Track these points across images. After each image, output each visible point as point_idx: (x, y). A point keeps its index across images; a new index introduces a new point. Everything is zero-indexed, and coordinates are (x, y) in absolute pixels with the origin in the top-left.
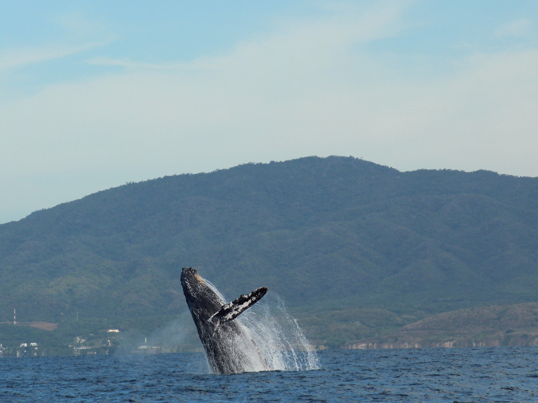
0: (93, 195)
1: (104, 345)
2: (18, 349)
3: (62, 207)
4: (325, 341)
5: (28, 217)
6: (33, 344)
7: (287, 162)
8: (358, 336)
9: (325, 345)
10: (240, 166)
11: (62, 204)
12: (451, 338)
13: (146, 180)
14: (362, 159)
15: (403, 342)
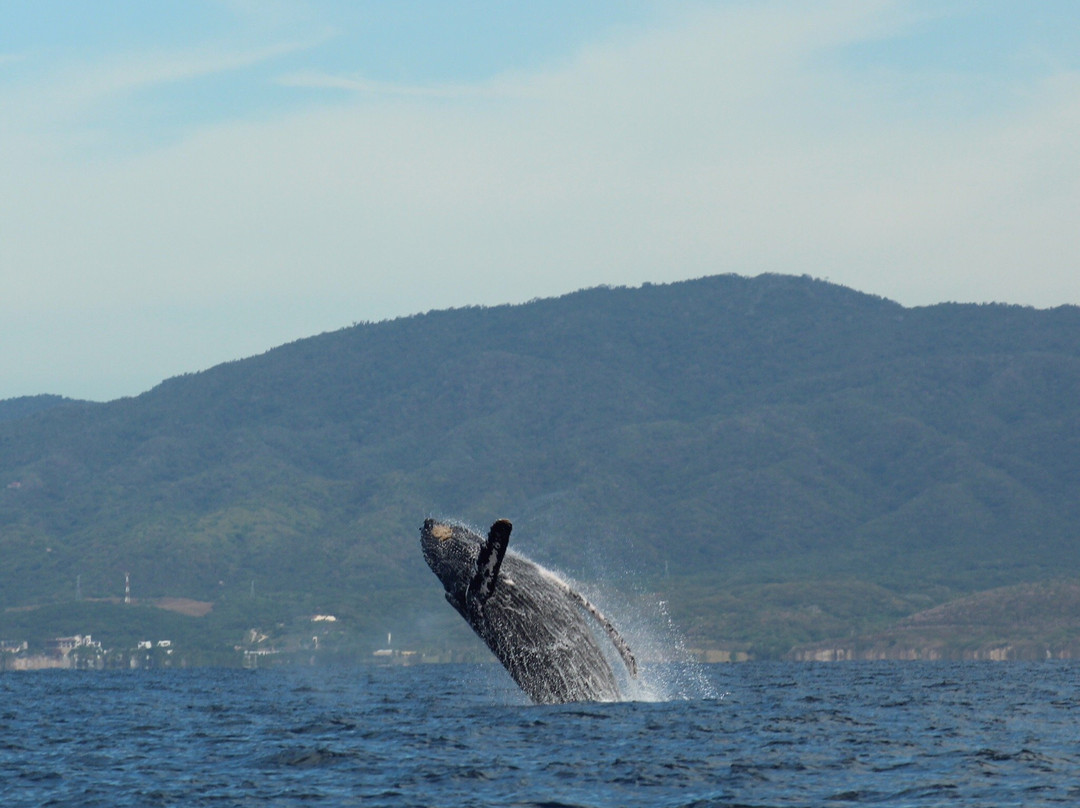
0: (286, 346)
1: (306, 647)
2: (133, 653)
3: (224, 369)
4: (749, 645)
5: (155, 390)
6: (163, 643)
7: (675, 285)
8: (814, 635)
9: (749, 653)
10: (581, 292)
12: (1002, 641)
13: (393, 318)
14: (828, 280)
15: (907, 648)
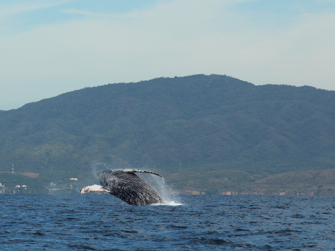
0: (63, 94)
1: (68, 188)
2: (14, 189)
3: (44, 101)
4: (206, 189)
5: (22, 107)
6: (24, 186)
7: (185, 77)
8: (226, 187)
9: (205, 192)
10: (155, 79)
11: (44, 100)
12: (284, 190)
13: (97, 86)
14: (232, 77)
15: (254, 191)
